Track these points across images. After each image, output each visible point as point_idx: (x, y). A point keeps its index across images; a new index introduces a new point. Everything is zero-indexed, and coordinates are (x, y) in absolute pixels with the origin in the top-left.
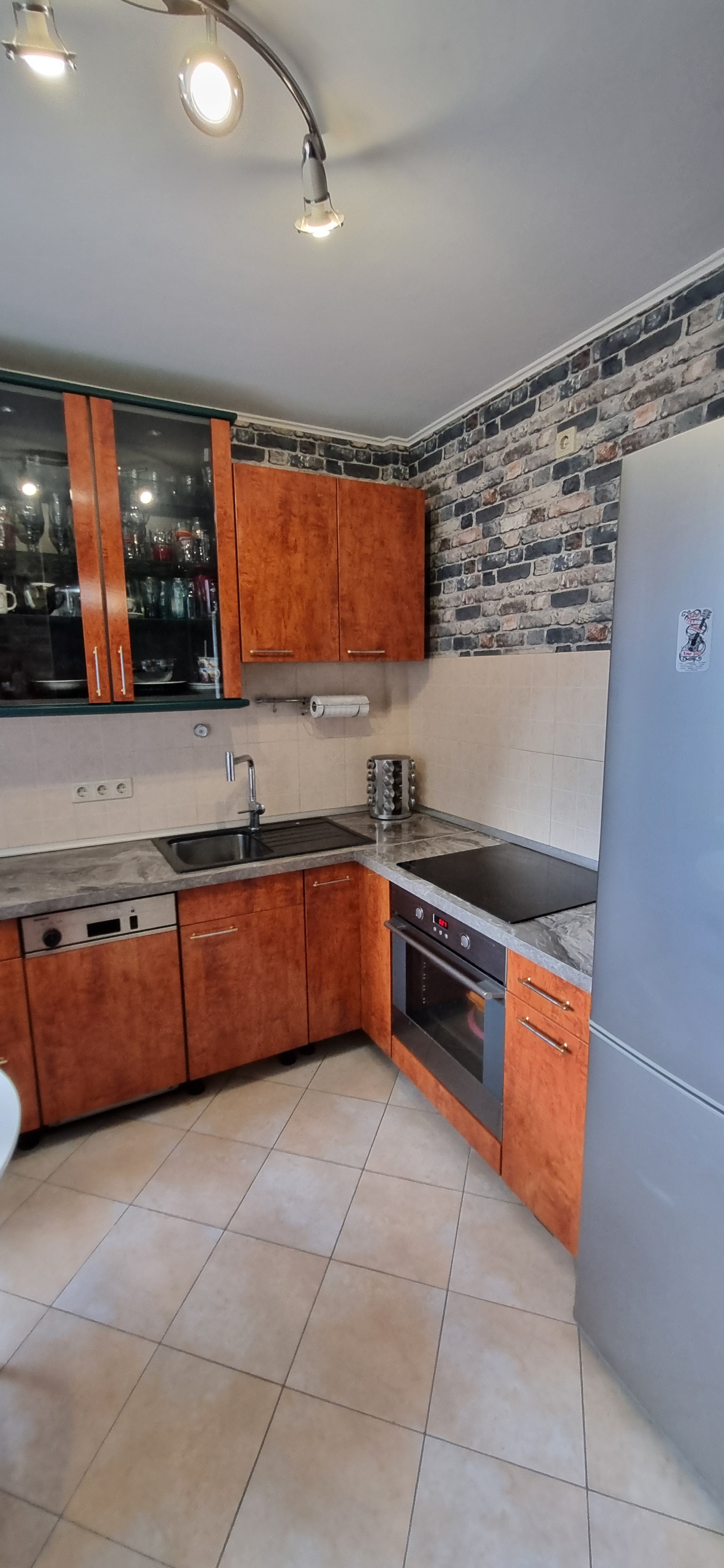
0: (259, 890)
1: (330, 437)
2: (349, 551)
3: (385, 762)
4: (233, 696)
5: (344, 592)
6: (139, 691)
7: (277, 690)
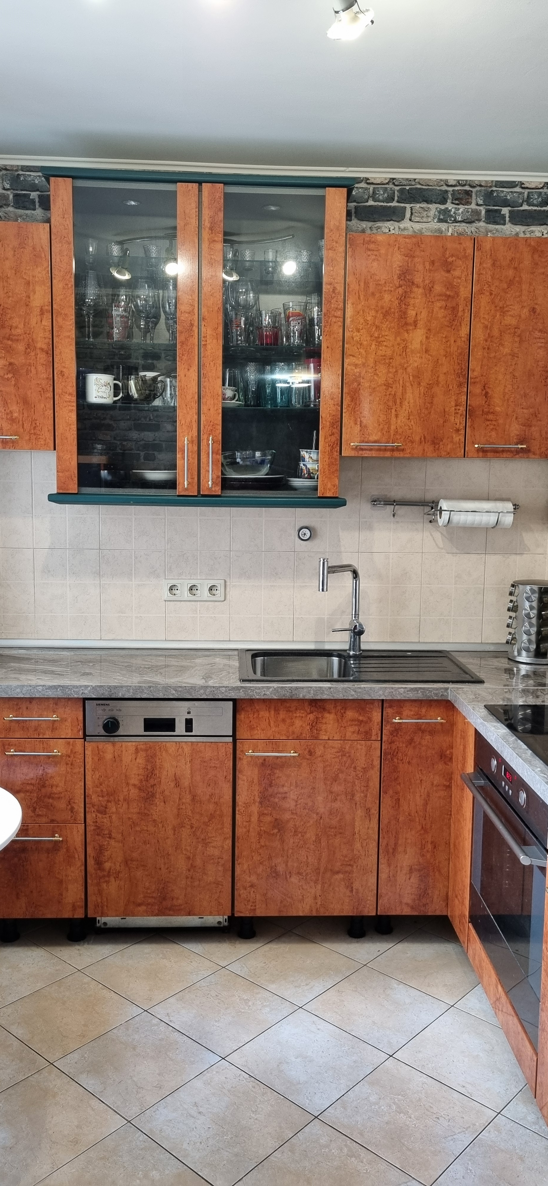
0: (327, 715)
1: (492, 181)
2: (486, 323)
3: (528, 587)
4: (328, 495)
5: (476, 374)
6: (226, 484)
7: (397, 493)
